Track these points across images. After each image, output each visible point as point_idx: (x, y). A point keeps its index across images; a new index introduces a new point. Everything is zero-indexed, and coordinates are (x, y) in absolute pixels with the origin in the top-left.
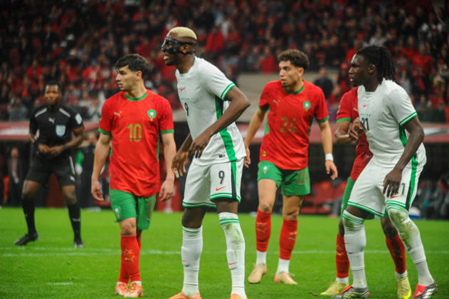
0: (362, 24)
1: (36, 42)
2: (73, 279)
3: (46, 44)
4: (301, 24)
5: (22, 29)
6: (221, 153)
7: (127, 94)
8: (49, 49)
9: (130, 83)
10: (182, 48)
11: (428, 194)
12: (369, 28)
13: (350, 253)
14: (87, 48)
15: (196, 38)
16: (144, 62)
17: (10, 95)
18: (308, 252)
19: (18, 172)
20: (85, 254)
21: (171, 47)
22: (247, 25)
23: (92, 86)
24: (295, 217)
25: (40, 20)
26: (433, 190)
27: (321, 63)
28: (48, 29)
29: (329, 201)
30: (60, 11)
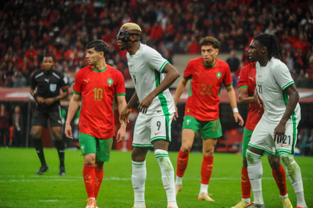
0: (260, 19)
1: (32, 32)
2: (58, 198)
3: (39, 34)
4: (217, 20)
5: (23, 23)
6: (158, 110)
7: (93, 67)
8: (41, 38)
9: (96, 60)
10: (131, 38)
11: (305, 138)
12: (264, 23)
13: (252, 180)
14: (68, 37)
15: (141, 30)
16: (106, 46)
17: (14, 69)
18: (221, 179)
19: (20, 123)
20: (67, 180)
21: (123, 36)
22: (179, 20)
23: (71, 63)
24: (211, 153)
25: (35, 17)
26: (309, 135)
27: (231, 47)
28: (41, 24)
29: (237, 143)
30: (49, 11)
